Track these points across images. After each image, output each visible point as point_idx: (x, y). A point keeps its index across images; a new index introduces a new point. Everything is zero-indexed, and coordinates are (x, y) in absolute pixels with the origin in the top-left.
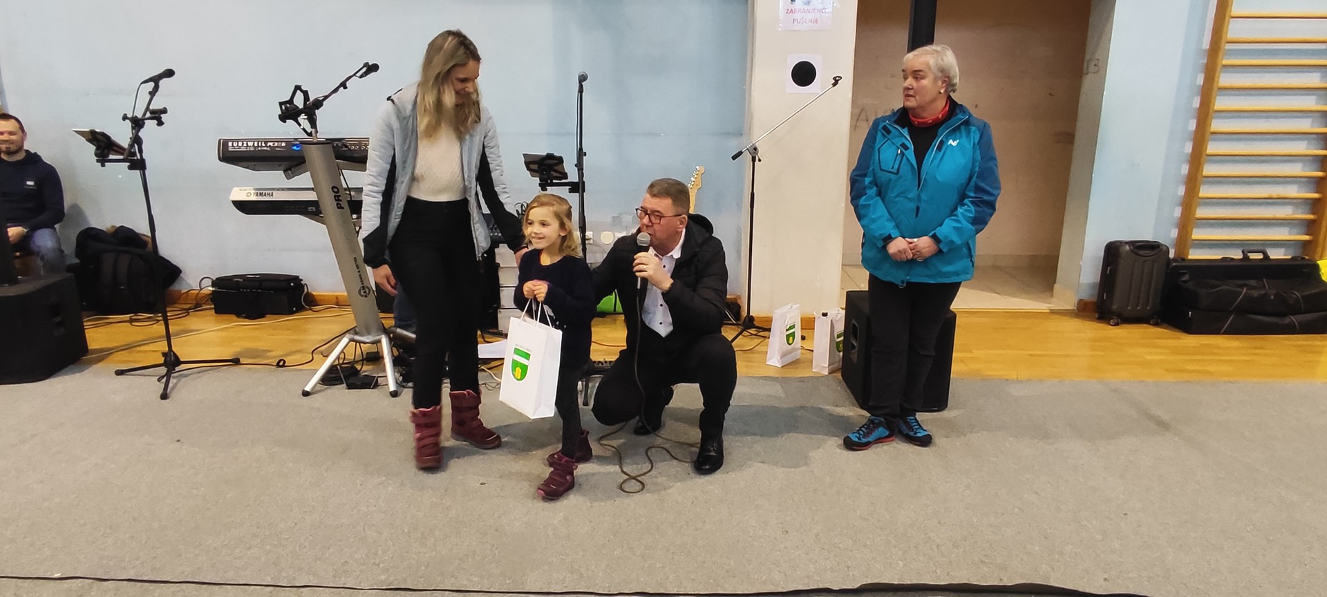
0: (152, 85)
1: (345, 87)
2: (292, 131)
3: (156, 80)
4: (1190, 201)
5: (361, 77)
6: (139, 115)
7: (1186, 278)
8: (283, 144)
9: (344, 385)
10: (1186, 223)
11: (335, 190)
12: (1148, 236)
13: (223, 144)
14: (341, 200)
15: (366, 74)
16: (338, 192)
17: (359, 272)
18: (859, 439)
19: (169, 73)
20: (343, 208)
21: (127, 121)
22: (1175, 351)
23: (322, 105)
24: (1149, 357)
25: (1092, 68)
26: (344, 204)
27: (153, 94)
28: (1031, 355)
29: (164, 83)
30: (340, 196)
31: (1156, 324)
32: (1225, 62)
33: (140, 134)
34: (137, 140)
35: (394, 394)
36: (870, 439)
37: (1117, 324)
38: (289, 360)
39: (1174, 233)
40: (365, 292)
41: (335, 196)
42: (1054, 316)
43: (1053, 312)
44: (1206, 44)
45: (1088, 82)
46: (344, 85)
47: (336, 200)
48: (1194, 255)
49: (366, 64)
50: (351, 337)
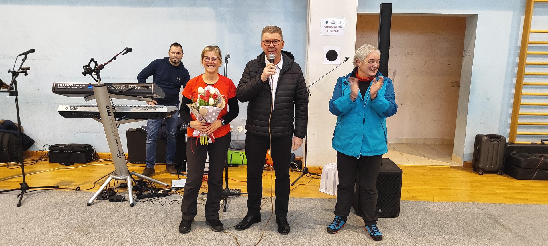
0: (24, 56)
1: (115, 59)
2: (89, 79)
3: (26, 54)
4: (515, 115)
5: (124, 54)
6: (16, 70)
7: (514, 152)
8: (84, 86)
9: (108, 200)
10: (514, 126)
11: (108, 107)
12: (496, 132)
13: (55, 85)
14: (110, 112)
15: (126, 53)
16: (109, 108)
17: (118, 146)
18: (335, 228)
19: (33, 51)
20: (111, 116)
21: (10, 73)
22: (510, 188)
23: (103, 68)
24: (497, 191)
25: (467, 54)
26: (112, 114)
27: (24, 60)
28: (440, 189)
29: (29, 55)
30: (110, 110)
31: (501, 174)
32: (529, 52)
33: (16, 79)
34: (14, 82)
35: (132, 205)
37: (482, 174)
39: (508, 131)
40: (120, 155)
41: (107, 110)
42: (452, 169)
43: (452, 167)
44: (519, 44)
45: (465, 60)
46: (114, 58)
47: (108, 112)
48: (518, 141)
49: (126, 49)
50: (113, 176)
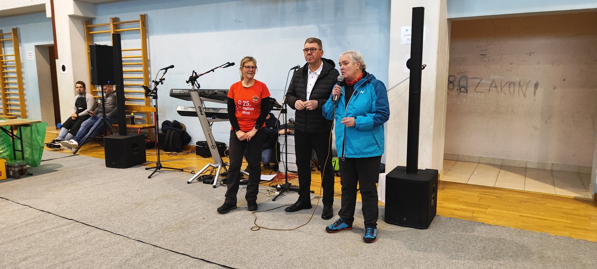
0: (165, 70)
1: (213, 71)
2: (190, 86)
3: (166, 69)
5: (224, 67)
6: (158, 80)
8: (187, 91)
9: (202, 182)
11: (200, 108)
13: (172, 90)
14: (202, 112)
15: (227, 66)
16: (201, 109)
17: (211, 139)
18: (332, 228)
19: (172, 67)
20: (203, 115)
21: (154, 83)
26: (203, 113)
27: (164, 74)
29: (169, 70)
30: (201, 110)
33: (157, 87)
34: (156, 89)
35: (215, 187)
36: (338, 228)
38: (184, 170)
40: (213, 147)
41: (200, 110)
46: (213, 70)
47: (200, 112)
49: (228, 63)
50: (210, 164)
